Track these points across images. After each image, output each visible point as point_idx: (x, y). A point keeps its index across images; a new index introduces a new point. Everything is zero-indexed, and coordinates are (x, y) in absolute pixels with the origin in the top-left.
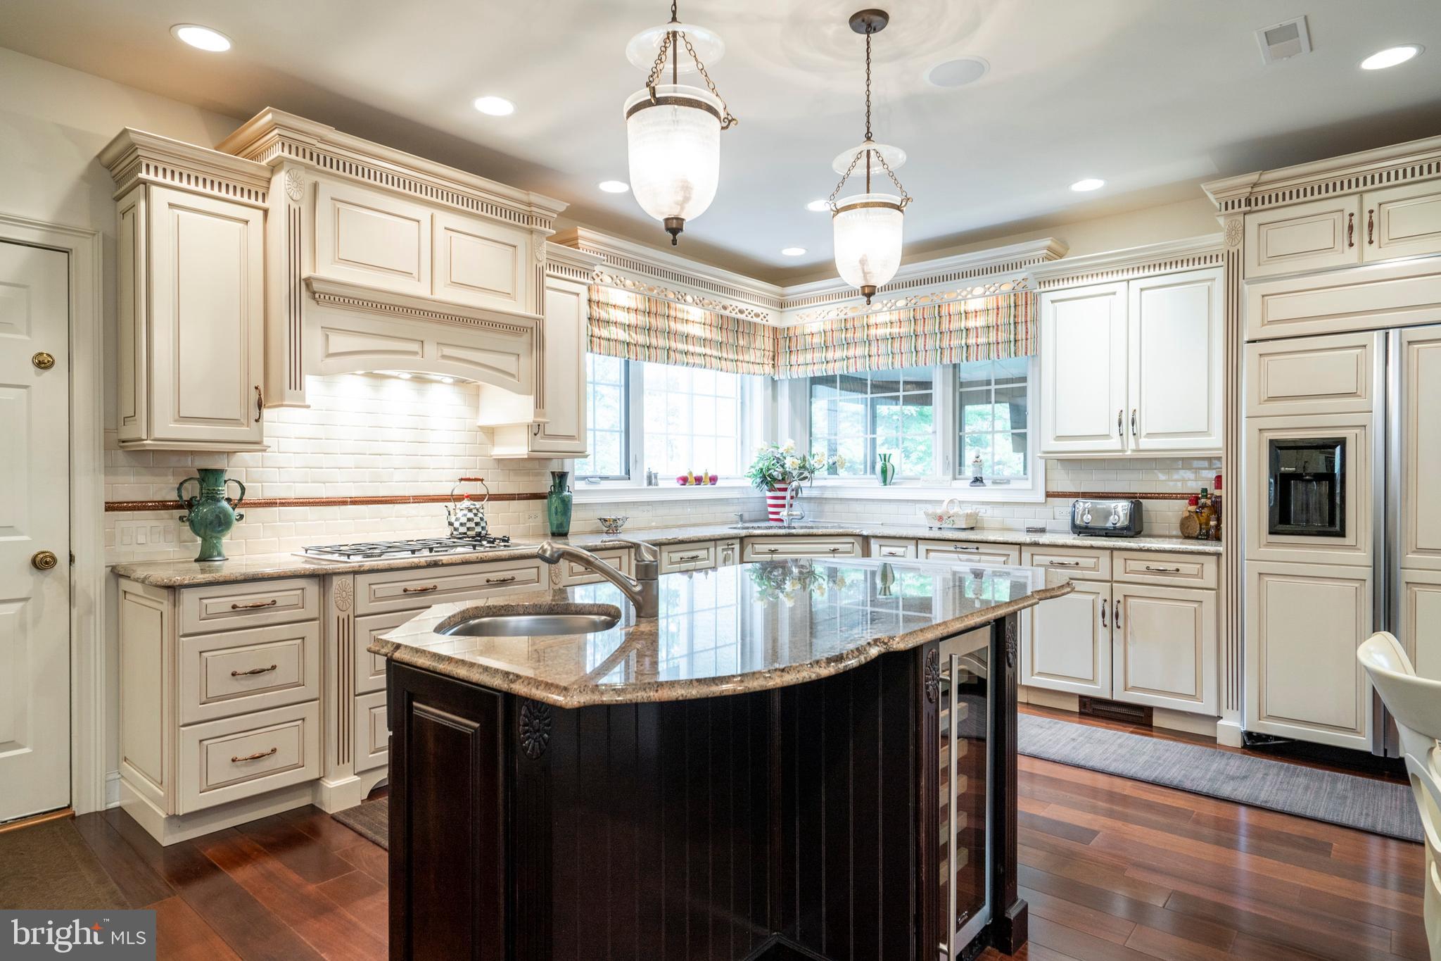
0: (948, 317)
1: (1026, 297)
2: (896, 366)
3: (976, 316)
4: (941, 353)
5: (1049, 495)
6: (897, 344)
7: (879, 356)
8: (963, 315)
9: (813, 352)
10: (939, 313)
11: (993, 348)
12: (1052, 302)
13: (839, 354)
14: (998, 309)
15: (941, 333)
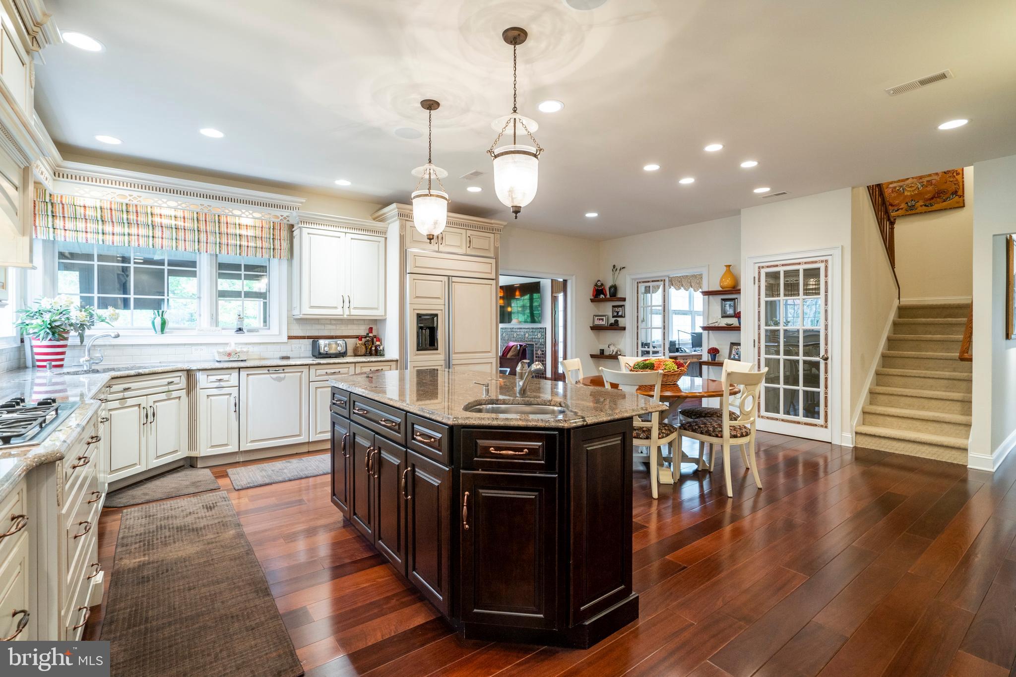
0: (225, 225)
1: (280, 226)
2: (180, 249)
3: (247, 228)
4: (220, 247)
5: (290, 338)
6: (181, 234)
7: (162, 238)
8: (237, 226)
9: (86, 222)
10: (219, 220)
11: (259, 250)
12: (308, 234)
13: (118, 229)
14: (262, 228)
15: (219, 233)
